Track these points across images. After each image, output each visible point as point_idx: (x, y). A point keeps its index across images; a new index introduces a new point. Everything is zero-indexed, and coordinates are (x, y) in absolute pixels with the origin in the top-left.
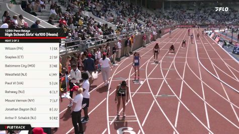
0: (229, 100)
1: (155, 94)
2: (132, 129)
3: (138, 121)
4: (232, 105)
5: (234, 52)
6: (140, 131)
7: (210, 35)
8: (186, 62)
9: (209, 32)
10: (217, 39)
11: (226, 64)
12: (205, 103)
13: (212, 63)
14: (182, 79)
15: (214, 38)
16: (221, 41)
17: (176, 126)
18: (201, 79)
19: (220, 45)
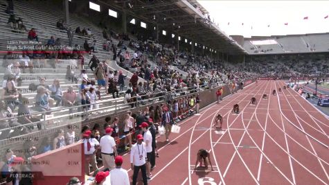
0: (316, 155)
1: (236, 145)
2: (213, 180)
3: (219, 171)
4: (319, 159)
5: (318, 104)
6: (221, 183)
7: (292, 87)
8: (268, 113)
9: (291, 84)
10: (300, 91)
11: (310, 116)
12: (290, 156)
13: (295, 115)
14: (265, 130)
15: (297, 89)
16: (304, 93)
17: (258, 179)
18: (284, 131)
19: (304, 97)
